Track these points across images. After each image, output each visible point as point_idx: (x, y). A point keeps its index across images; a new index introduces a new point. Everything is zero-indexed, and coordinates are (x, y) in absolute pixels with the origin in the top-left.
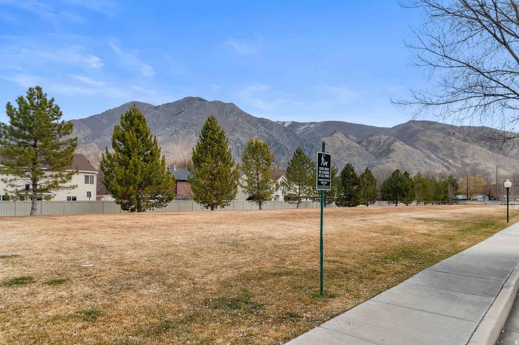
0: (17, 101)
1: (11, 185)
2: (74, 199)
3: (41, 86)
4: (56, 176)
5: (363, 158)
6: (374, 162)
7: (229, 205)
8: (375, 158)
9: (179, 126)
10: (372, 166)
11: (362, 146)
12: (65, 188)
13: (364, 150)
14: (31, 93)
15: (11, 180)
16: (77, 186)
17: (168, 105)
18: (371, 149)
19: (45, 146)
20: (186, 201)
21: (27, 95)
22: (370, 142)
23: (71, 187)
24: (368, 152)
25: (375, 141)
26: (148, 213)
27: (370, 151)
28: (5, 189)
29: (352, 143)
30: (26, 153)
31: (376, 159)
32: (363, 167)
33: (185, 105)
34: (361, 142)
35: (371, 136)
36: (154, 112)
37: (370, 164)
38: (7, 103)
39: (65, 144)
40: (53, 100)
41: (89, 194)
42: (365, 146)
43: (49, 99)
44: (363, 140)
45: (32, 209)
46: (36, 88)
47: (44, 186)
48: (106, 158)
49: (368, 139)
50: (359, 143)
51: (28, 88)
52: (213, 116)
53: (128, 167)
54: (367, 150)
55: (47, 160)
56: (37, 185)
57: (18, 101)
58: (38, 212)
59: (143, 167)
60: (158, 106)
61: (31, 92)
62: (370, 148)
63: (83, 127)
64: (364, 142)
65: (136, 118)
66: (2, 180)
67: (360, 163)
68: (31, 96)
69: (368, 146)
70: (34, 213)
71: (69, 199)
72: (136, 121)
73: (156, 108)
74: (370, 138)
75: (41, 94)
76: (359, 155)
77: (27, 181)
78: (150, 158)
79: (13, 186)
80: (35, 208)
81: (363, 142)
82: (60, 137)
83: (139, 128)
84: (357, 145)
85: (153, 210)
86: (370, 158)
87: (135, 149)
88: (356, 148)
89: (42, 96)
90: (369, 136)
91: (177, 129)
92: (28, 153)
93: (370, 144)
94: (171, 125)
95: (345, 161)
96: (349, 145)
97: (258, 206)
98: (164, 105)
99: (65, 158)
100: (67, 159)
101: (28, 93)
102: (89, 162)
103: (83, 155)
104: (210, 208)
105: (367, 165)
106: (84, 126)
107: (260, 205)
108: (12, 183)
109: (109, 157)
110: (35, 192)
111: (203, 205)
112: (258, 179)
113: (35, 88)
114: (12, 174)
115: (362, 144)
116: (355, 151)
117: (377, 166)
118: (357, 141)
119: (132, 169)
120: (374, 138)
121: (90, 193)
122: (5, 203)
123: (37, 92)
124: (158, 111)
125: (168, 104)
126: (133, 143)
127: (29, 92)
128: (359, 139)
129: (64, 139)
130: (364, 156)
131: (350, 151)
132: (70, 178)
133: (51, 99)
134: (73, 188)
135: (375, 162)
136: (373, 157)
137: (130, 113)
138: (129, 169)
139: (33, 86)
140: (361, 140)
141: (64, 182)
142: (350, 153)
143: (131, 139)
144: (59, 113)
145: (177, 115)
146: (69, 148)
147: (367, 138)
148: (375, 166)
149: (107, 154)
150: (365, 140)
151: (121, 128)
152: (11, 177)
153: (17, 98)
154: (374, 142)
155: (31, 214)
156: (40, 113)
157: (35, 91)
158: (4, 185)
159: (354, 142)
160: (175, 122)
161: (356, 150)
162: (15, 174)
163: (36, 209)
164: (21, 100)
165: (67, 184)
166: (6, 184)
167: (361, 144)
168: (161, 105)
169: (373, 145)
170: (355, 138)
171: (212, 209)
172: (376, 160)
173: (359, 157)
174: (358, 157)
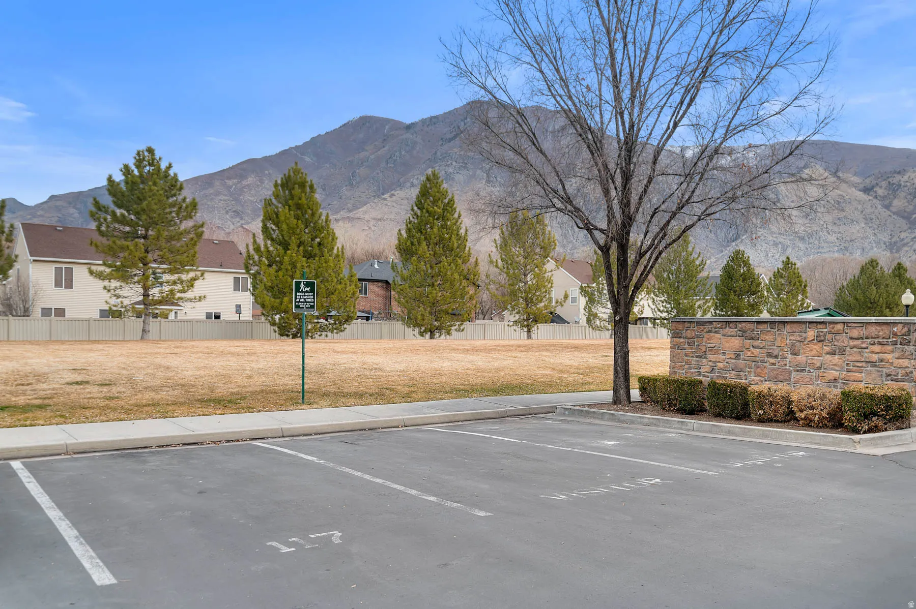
0: (121, 170)
1: (115, 295)
2: (217, 317)
3: (153, 147)
4: (174, 283)
5: (876, 227)
6: (903, 235)
7: (463, 330)
8: (906, 227)
9: (454, 163)
10: (898, 245)
11: (876, 197)
12: (188, 299)
13: (879, 207)
14: (140, 159)
15: (116, 288)
16: (204, 297)
17: (433, 121)
18: (898, 204)
19: (158, 238)
20: (393, 322)
21: (134, 161)
22: (894, 189)
23: (195, 298)
24: (889, 213)
25: (908, 184)
26: (318, 341)
27: (894, 210)
28: (106, 302)
29: (849, 191)
30: (131, 250)
31: (910, 228)
32: (875, 249)
33: (466, 119)
34: (873, 187)
35: (899, 173)
36: (404, 136)
37: (893, 240)
38: (107, 176)
39: (187, 232)
40: (170, 166)
41: (239, 309)
42: (884, 198)
43: (163, 166)
44: (877, 184)
45: (143, 330)
46: (147, 150)
47: (157, 297)
48: (252, 252)
49: (890, 180)
50: (867, 190)
51: (136, 152)
52: (436, 172)
53: (282, 267)
54: (887, 207)
55: (162, 258)
56: (149, 296)
57: (123, 170)
58: (150, 336)
59: (303, 266)
60: (412, 123)
61: (139, 156)
62: (896, 203)
63: (269, 174)
64: (881, 187)
65: (297, 186)
66: (105, 288)
67: (867, 238)
68: (139, 163)
69: (892, 197)
70: (145, 337)
71: (209, 316)
72: (297, 191)
73: (409, 127)
74: (896, 179)
75: (153, 159)
76: (865, 219)
77: (136, 289)
78: (317, 252)
79: (118, 297)
80: (147, 330)
81: (877, 189)
82: (181, 222)
83: (300, 202)
84: (861, 195)
85: (327, 336)
86: (895, 225)
87: (293, 238)
88: (859, 202)
89: (155, 161)
90: (895, 172)
91: (450, 170)
92: (134, 250)
93: (895, 191)
94: (437, 163)
95: (829, 233)
96: (840, 195)
97: (526, 333)
98: (423, 121)
99: (186, 254)
100: (188, 257)
101: (135, 158)
102: (241, 254)
103: (233, 242)
104: (428, 335)
105: (885, 244)
106: (271, 171)
107: (529, 331)
108: (118, 292)
109: (257, 249)
110: (146, 306)
111: (417, 330)
112: (526, 283)
113: (145, 149)
114: (115, 279)
115: (876, 192)
116: (856, 209)
117: (911, 246)
118: (861, 186)
119: (287, 270)
120: (906, 178)
121: (240, 306)
122: (104, 322)
123: (148, 157)
124: (413, 134)
125: (431, 118)
126: (289, 228)
127: (137, 158)
128: (868, 181)
129: (187, 224)
130: (878, 222)
131: (843, 210)
132: (192, 286)
133: (168, 165)
134: (200, 301)
135: (908, 235)
136: (902, 223)
137: (289, 176)
138: (284, 270)
139: (143, 147)
140: (874, 182)
141: (183, 291)
142: (841, 215)
143: (287, 221)
144: (178, 186)
145: (450, 140)
146: (192, 239)
147: (888, 177)
148: (905, 245)
149: (254, 246)
150: (884, 184)
151: (274, 201)
152: (114, 284)
153: (122, 166)
154: (905, 186)
155: (142, 338)
156: (150, 189)
157: (146, 154)
158: (106, 296)
159: (853, 189)
160: (445, 155)
161: (860, 207)
162: (118, 279)
163: (149, 331)
164: (126, 170)
165: (189, 295)
166: (109, 294)
167: (872, 193)
168: (417, 121)
169: (904, 194)
170: (856, 179)
171: (432, 337)
172: (910, 231)
173: (866, 224)
174: (863, 225)
